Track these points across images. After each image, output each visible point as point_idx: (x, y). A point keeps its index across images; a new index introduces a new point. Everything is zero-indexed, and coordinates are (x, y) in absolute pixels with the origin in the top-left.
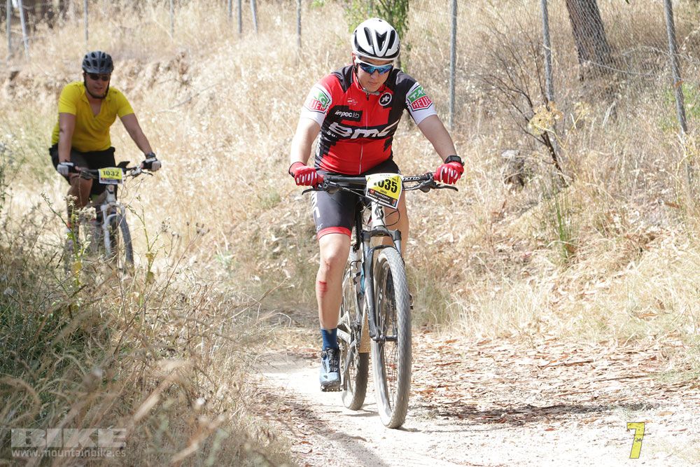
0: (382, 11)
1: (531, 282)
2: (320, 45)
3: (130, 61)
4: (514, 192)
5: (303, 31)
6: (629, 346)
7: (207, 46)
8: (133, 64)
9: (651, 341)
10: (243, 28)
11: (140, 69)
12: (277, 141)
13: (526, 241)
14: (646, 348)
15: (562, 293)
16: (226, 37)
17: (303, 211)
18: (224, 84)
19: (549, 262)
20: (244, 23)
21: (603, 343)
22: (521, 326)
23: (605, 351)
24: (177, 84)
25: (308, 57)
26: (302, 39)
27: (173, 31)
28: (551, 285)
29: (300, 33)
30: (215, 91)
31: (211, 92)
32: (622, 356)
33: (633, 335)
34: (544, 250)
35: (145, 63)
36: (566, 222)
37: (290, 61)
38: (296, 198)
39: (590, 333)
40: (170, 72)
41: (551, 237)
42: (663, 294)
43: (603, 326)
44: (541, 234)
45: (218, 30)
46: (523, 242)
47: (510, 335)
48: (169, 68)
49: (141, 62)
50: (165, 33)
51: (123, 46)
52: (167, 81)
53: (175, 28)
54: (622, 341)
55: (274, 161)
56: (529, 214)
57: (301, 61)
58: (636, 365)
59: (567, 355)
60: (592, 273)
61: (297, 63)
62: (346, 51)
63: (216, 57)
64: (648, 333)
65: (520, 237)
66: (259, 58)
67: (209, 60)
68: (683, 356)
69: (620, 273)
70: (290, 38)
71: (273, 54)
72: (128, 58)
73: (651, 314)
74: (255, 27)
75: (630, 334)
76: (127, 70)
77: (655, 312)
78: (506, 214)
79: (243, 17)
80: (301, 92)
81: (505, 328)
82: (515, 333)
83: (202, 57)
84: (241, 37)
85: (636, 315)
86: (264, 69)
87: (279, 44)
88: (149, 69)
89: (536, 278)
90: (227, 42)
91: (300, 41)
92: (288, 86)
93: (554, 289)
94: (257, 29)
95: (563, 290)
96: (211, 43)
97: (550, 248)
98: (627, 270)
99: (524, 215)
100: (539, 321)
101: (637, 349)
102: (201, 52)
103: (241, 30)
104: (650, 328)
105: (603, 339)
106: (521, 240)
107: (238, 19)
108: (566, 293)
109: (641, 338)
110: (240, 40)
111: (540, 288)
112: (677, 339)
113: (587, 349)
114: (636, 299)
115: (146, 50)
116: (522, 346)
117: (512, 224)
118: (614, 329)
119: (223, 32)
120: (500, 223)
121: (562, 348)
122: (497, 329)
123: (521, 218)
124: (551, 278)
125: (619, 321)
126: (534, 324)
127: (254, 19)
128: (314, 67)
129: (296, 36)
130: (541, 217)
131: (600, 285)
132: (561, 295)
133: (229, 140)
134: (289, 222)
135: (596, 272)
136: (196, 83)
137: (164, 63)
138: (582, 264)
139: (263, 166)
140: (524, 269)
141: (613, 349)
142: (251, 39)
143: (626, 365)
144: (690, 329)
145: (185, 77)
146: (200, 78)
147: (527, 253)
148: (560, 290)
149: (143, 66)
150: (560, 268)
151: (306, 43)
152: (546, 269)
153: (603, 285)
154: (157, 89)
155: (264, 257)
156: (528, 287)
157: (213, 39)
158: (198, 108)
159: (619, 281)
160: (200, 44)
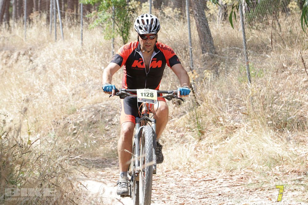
0: (119, 31)
1: (186, 146)
2: (91, 45)
3: (7, 51)
4: (176, 108)
5: (84, 39)
6: (231, 173)
7: (42, 45)
8: (8, 52)
9: (239, 171)
10: (57, 37)
11: (12, 55)
12: (73, 85)
13: (183, 129)
14: (238, 174)
15: (199, 150)
16: (50, 41)
17: (86, 115)
18: (49, 61)
19: (192, 137)
20: (57, 35)
21: (219, 171)
22: (183, 164)
23: (221, 175)
24: (28, 61)
25: (86, 50)
26: (83, 43)
27: (26, 39)
28: (194, 147)
29: (82, 40)
30: (46, 64)
31: (44, 64)
32: (228, 177)
33: (232, 168)
34: (191, 132)
35: (13, 52)
36: (200, 121)
37: (78, 51)
38: (83, 110)
39: (213, 167)
40: (25, 56)
41: (193, 127)
42: (242, 151)
43: (219, 164)
44: (189, 126)
45: (46, 38)
46: (181, 129)
47: (178, 168)
48: (24, 54)
49: (12, 52)
50: (22, 40)
51: (4, 45)
52: (24, 60)
53: (27, 37)
54: (227, 170)
55: (72, 94)
56: (184, 117)
57: (83, 52)
58: (235, 181)
59: (204, 177)
60: (211, 142)
61: (81, 53)
62: (102, 48)
63: (45, 50)
64: (238, 167)
65: (180, 127)
66: (64, 50)
67: (42, 51)
68: (254, 177)
69: (223, 142)
70: (78, 42)
71: (71, 49)
72: (6, 50)
73: (239, 159)
74: (62, 37)
75: (231, 168)
76: (6, 55)
77: (240, 159)
78: (173, 117)
79: (57, 33)
80: (83, 65)
81: (176, 165)
82: (181, 167)
83: (39, 49)
84: (56, 42)
85: (232, 160)
86: (67, 55)
87: (73, 45)
88: (15, 55)
89: (187, 144)
90: (50, 43)
91: (82, 43)
92: (78, 62)
93: (195, 149)
94: (63, 38)
95: (199, 149)
96: (43, 43)
97: (193, 131)
98: (226, 141)
99: (182, 117)
100: (190, 162)
101: (234, 174)
102: (38, 48)
103: (56, 39)
104: (239, 165)
105: (219, 169)
106: (180, 128)
107: (55, 34)
108: (200, 150)
109: (235, 169)
110: (55, 43)
111: (190, 149)
112: (250, 170)
113: (213, 174)
114: (232, 153)
115: (14, 47)
116: (184, 173)
117: (176, 121)
118: (223, 165)
119: (48, 39)
120: (171, 121)
121: (202, 173)
122: (173, 165)
123: (180, 118)
124: (194, 144)
125: (225, 162)
126: (188, 163)
127: (62, 34)
128: (89, 54)
129: (80, 41)
130: (189, 118)
131: (214, 147)
132: (198, 152)
133: (52, 85)
134: (80, 120)
135: (213, 142)
136: (37, 61)
137: (22, 52)
138: (207, 139)
139: (67, 96)
140: (182, 140)
141: (224, 174)
142: (61, 42)
143: (230, 181)
144: (256, 166)
145: (32, 58)
146: (38, 58)
147: (183, 134)
148: (198, 149)
149: (13, 53)
150: (198, 140)
151: (85, 45)
152: (192, 140)
153: (216, 147)
154: (19, 63)
155: (70, 135)
156: (184, 148)
157: (44, 42)
158: (37, 71)
159: (223, 146)
160: (38, 44)
